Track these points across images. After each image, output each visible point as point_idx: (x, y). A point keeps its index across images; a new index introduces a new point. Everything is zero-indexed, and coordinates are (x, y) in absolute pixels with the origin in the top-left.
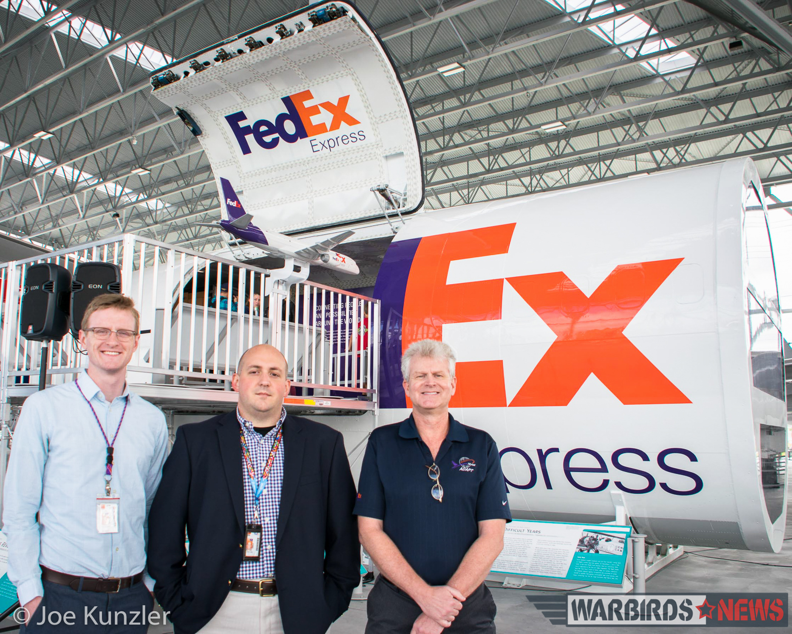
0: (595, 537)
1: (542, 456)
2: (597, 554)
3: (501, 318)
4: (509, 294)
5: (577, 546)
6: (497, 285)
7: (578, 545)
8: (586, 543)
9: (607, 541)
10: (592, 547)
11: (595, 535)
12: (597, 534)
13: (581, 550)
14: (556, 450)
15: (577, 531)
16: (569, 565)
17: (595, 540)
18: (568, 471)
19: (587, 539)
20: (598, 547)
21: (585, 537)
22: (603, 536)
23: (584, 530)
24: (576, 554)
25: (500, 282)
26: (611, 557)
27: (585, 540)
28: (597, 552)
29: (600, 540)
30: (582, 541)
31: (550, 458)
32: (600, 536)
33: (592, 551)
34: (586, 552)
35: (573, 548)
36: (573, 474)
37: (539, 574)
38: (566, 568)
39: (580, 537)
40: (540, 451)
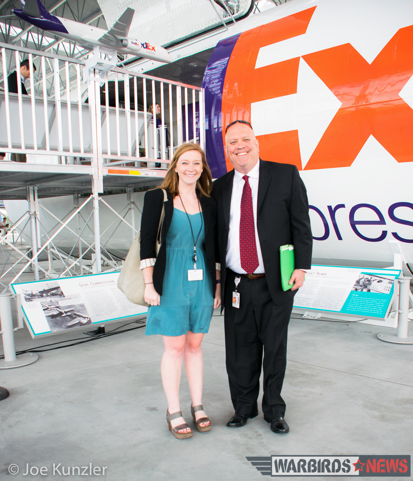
0: (369, 279)
1: (332, 212)
2: (369, 293)
3: (296, 93)
4: (304, 69)
5: (353, 286)
6: (295, 62)
7: (355, 285)
8: (361, 283)
9: (378, 282)
10: (365, 286)
11: (369, 277)
12: (371, 276)
13: (356, 290)
14: (343, 206)
15: (356, 274)
16: (344, 301)
17: (369, 281)
18: (353, 224)
19: (363, 280)
20: (370, 287)
21: (361, 279)
22: (376, 278)
23: (361, 273)
24: (352, 292)
25: (297, 60)
26: (380, 296)
27: (361, 281)
28: (369, 291)
29: (373, 281)
30: (358, 282)
31: (339, 213)
32: (374, 278)
33: (365, 290)
34: (360, 290)
35: (351, 287)
36: (357, 226)
37: (320, 308)
38: (342, 304)
39: (357, 279)
40: (330, 208)
